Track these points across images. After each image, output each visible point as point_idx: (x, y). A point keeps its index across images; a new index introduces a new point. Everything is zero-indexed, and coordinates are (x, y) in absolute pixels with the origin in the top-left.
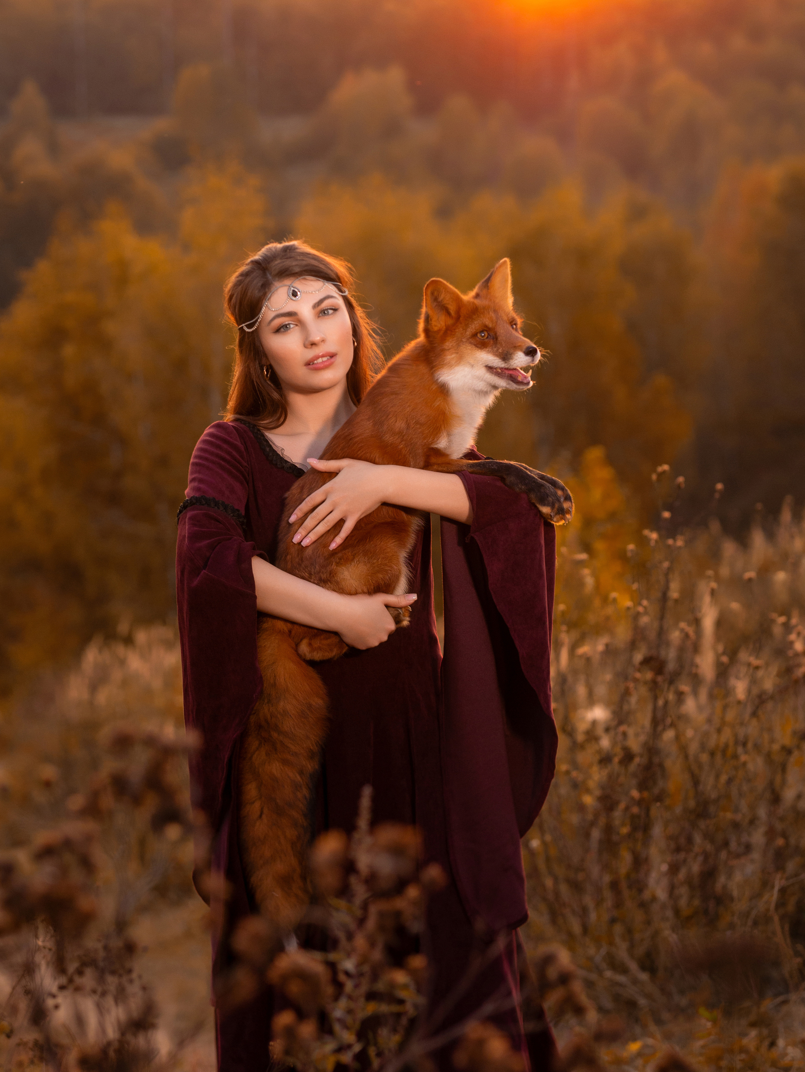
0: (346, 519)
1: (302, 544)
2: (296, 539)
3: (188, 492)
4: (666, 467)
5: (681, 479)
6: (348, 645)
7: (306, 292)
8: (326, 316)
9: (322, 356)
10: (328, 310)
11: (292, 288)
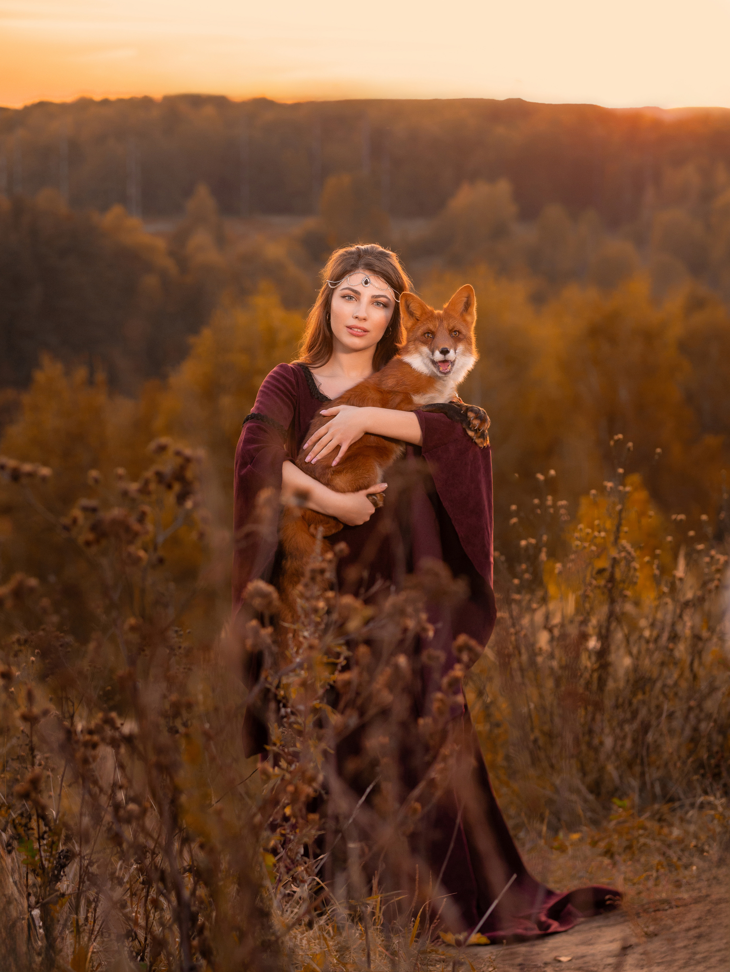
0: (342, 445)
1: (311, 462)
2: (308, 459)
3: (253, 410)
4: (620, 436)
5: (630, 444)
6: (343, 523)
7: (374, 286)
8: (377, 307)
9: (359, 328)
10: (381, 303)
11: (367, 278)
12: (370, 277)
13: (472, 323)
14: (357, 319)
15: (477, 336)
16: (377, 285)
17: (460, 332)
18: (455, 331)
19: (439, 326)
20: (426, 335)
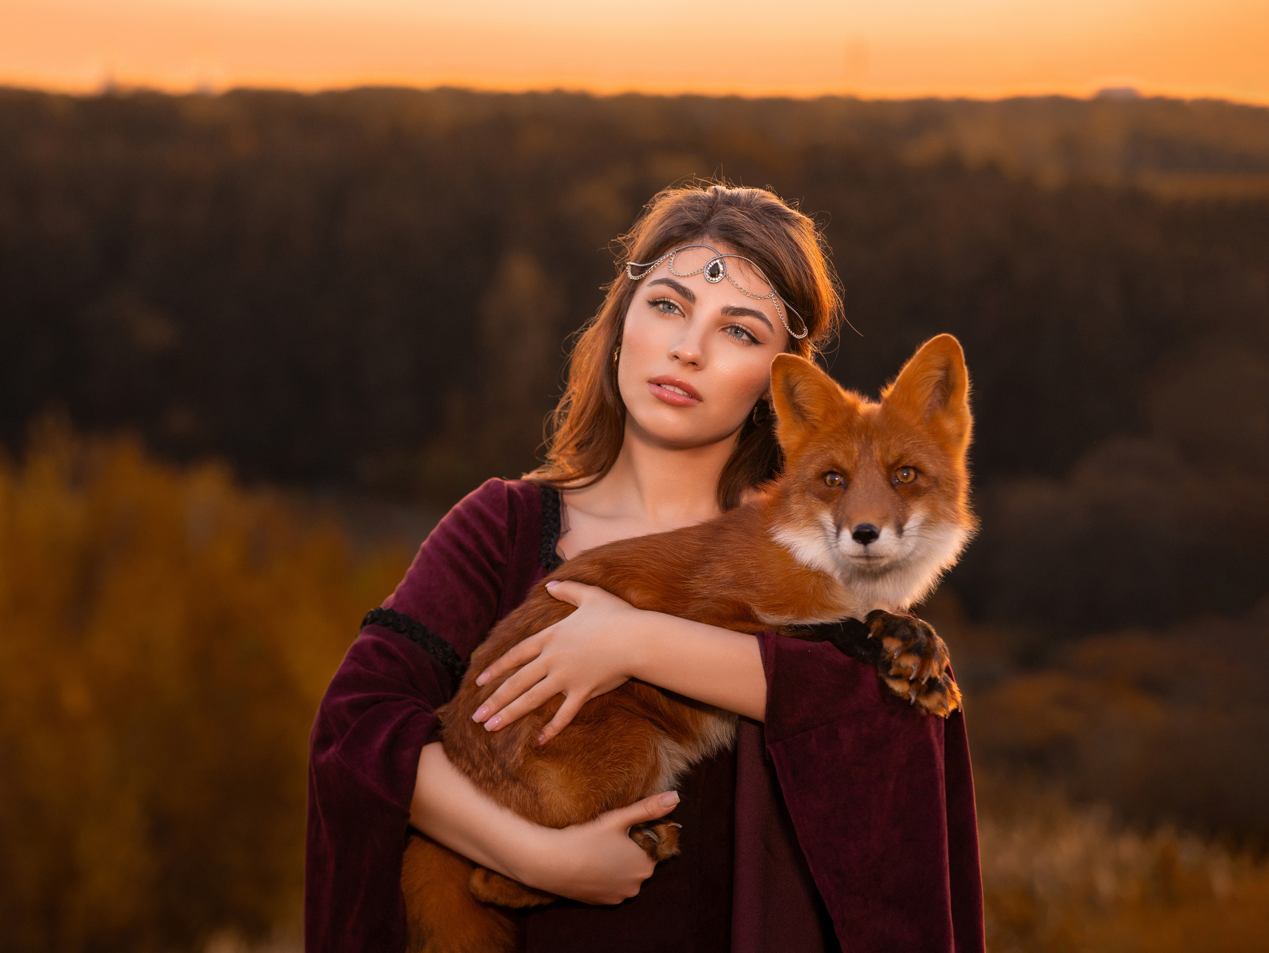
0: (568, 692)
1: (486, 725)
7: (732, 283)
8: (734, 339)
9: (678, 385)
10: (744, 331)
11: (718, 261)
12: (726, 260)
13: (961, 435)
14: (676, 361)
15: (974, 478)
16: (740, 281)
17: (918, 471)
18: (906, 468)
19: (860, 454)
20: (828, 478)
